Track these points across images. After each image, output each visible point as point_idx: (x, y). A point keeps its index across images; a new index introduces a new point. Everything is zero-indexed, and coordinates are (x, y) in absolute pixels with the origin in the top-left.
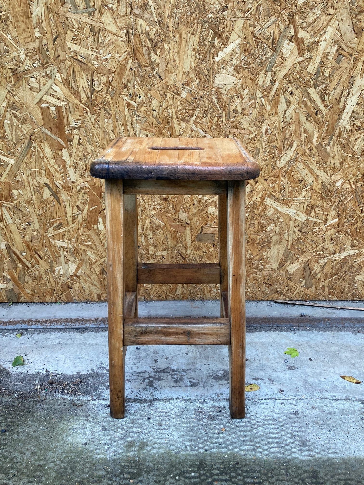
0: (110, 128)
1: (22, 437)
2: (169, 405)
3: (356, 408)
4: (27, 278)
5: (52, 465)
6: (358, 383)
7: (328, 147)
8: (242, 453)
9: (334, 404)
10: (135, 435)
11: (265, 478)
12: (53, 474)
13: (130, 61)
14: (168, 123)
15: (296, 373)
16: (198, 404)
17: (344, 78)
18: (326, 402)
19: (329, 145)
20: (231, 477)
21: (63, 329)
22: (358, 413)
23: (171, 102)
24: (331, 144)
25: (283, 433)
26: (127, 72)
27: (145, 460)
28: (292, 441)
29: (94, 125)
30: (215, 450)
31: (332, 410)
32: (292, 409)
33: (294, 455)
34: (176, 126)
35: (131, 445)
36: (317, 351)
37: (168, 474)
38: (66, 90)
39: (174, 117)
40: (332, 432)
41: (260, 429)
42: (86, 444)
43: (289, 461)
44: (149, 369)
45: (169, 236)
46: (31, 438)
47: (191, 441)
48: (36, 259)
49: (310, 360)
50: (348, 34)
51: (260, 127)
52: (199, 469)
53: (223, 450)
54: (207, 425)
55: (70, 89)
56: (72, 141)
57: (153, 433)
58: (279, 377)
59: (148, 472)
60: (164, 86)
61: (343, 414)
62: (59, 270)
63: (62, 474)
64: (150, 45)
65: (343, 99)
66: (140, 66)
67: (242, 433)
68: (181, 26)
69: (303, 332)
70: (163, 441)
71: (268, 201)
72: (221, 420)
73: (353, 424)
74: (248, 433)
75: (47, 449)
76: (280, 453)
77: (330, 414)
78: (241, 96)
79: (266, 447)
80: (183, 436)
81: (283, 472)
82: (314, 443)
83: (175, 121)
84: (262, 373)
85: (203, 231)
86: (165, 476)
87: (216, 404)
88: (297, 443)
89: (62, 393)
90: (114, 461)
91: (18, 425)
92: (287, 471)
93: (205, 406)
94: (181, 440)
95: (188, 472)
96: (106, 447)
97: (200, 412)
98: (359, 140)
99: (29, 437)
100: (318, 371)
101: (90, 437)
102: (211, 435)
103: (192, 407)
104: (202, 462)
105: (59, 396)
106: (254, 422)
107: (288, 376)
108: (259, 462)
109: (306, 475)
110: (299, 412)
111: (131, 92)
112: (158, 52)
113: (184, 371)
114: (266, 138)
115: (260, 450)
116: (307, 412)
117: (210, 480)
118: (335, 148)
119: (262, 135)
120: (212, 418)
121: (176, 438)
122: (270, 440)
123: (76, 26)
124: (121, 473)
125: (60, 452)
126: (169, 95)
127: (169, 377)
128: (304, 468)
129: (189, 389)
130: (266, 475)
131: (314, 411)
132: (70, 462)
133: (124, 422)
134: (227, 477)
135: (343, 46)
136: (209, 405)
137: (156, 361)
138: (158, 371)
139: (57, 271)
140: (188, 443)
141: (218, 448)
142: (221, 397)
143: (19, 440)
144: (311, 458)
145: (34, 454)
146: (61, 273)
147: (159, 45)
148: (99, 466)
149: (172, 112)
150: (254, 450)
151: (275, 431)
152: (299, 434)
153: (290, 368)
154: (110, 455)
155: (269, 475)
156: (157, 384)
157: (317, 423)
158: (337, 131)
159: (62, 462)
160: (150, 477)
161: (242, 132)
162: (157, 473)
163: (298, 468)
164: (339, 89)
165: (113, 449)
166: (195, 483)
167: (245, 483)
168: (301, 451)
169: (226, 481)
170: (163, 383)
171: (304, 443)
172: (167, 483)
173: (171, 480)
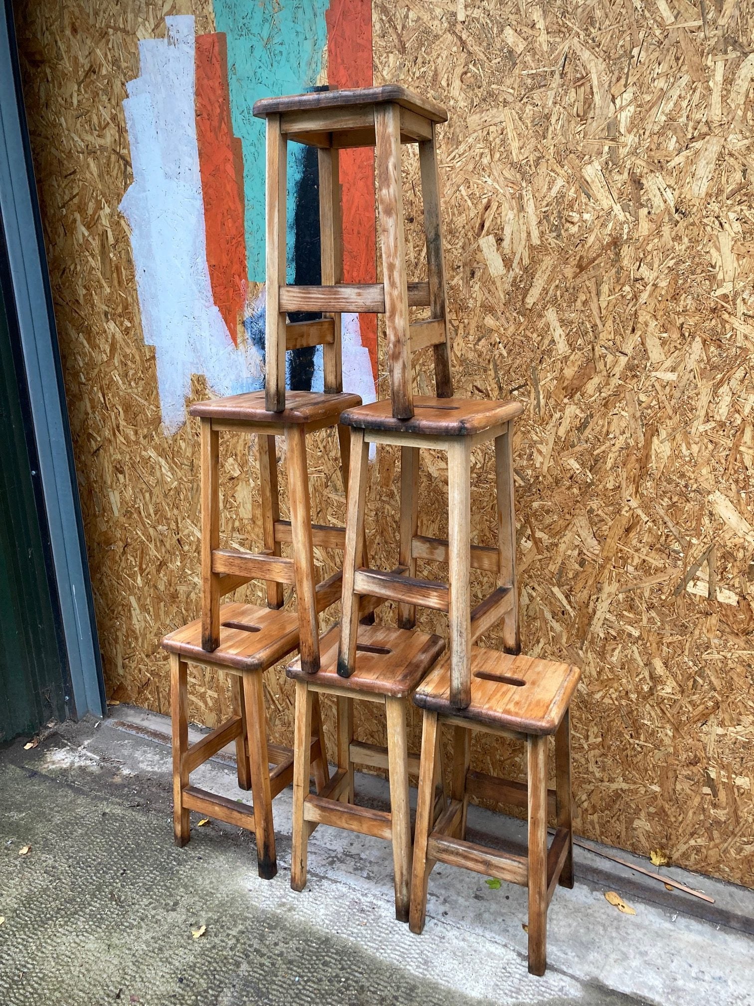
1: (210, 867)
2: (334, 886)
3: (507, 957)
4: (277, 722)
5: (219, 895)
7: (580, 652)
8: (365, 947)
9: (488, 945)
10: (290, 899)
11: (368, 971)
12: (217, 902)
13: (378, 537)
15: (479, 904)
16: (359, 895)
17: (590, 582)
18: (480, 939)
19: (581, 649)
20: (342, 959)
22: (505, 961)
24: (584, 648)
25: (414, 947)
26: (375, 546)
27: (286, 920)
28: (417, 956)
30: (345, 936)
31: (481, 948)
32: (442, 932)
33: (408, 967)
35: (283, 905)
37: (296, 936)
38: (324, 554)
40: (461, 966)
41: (397, 936)
42: (251, 891)
43: (400, 969)
44: (340, 850)
45: (412, 712)
46: (216, 870)
47: (331, 921)
48: (287, 703)
49: (507, 898)
50: (589, 540)
52: (322, 943)
53: (351, 939)
54: (354, 914)
55: (328, 553)
57: (306, 903)
58: (456, 902)
59: (282, 929)
61: (488, 956)
63: (223, 905)
64: (395, 526)
65: (592, 603)
66: (386, 542)
67: (377, 933)
68: (422, 514)
70: (309, 912)
72: (369, 916)
73: (488, 968)
74: (383, 935)
75: (222, 883)
76: (398, 961)
77: (475, 951)
79: (389, 951)
80: (328, 915)
81: (388, 974)
82: (436, 967)
84: (443, 892)
86: (293, 937)
87: (375, 901)
88: (420, 960)
90: (263, 911)
91: (212, 857)
92: (391, 975)
93: (363, 899)
94: (323, 917)
95: (312, 942)
96: (264, 899)
97: (355, 902)
98: (617, 651)
99: (215, 869)
100: (504, 911)
101: (257, 887)
102: (350, 923)
103: (352, 895)
104: (327, 940)
106: (396, 929)
107: (467, 904)
108: (373, 960)
109: (405, 985)
110: (447, 938)
111: (378, 564)
113: (370, 862)
115: (382, 951)
116: (455, 941)
117: (324, 954)
118: (589, 654)
120: (362, 911)
121: (320, 914)
122: (398, 948)
123: (335, 504)
124: (263, 921)
125: (230, 888)
127: (353, 863)
128: (408, 980)
129: (362, 879)
130: (372, 970)
131: (462, 944)
132: (232, 899)
134: (339, 958)
135: (585, 551)
136: (368, 900)
137: (352, 844)
138: (347, 854)
140: (327, 922)
141: (349, 935)
142: (384, 897)
143: (207, 869)
144: (421, 976)
145: (211, 883)
148: (250, 910)
150: (377, 949)
151: (408, 943)
152: (429, 954)
153: (477, 897)
154: (262, 906)
155: (374, 971)
156: (338, 864)
157: (454, 954)
158: (589, 636)
159: (227, 897)
160: (282, 933)
162: (288, 932)
163: (403, 977)
164: (586, 592)
165: (268, 902)
166: (312, 952)
167: (350, 968)
168: (418, 967)
169: (336, 960)
170: (343, 867)
171: (426, 963)
172: (291, 942)
173: (295, 942)
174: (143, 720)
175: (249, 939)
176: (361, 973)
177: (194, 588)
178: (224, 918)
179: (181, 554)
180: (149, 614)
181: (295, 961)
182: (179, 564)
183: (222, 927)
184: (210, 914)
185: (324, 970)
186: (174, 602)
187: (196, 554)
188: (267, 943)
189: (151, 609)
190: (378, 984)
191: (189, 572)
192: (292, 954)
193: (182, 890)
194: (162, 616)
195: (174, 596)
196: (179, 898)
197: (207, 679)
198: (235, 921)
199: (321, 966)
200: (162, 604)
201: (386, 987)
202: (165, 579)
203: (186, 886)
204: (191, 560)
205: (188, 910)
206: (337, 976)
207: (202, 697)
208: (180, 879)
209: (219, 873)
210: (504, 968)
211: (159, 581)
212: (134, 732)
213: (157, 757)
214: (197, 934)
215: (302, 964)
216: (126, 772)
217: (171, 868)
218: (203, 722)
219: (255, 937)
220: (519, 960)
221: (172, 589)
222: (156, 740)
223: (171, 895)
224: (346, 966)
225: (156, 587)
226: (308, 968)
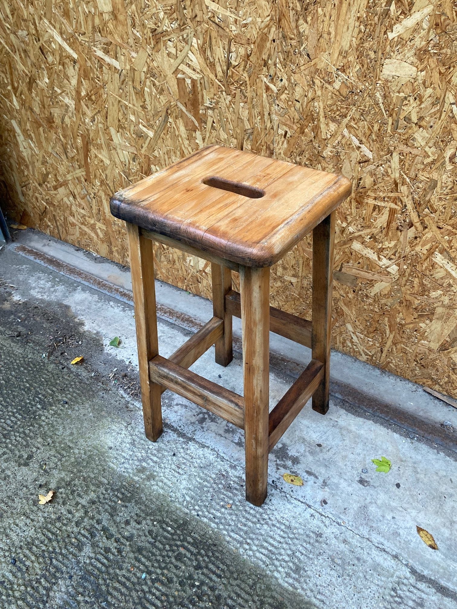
0: (245, 114)
1: (74, 415)
2: (200, 452)
3: (397, 573)
4: (163, 258)
5: (77, 451)
6: (433, 547)
8: (228, 539)
9: (374, 552)
10: (152, 464)
11: (228, 574)
12: (73, 460)
13: (273, 29)
14: (313, 120)
15: (364, 491)
16: (227, 467)
18: (365, 544)
20: (199, 553)
21: (172, 324)
22: (395, 579)
23: (319, 93)
25: (285, 546)
26: (268, 44)
27: (143, 491)
28: (287, 559)
29: (228, 108)
30: (205, 520)
31: (365, 557)
32: (319, 527)
33: (276, 574)
34: (323, 126)
35: (142, 470)
36: (418, 480)
37: (151, 514)
38: (202, 60)
39: (322, 114)
40: (340, 579)
41: (265, 527)
42: (111, 448)
43: (266, 576)
45: (301, 262)
47: (192, 498)
49: (398, 486)
51: (442, 150)
52: (178, 527)
53: (213, 525)
54: (219, 492)
55: (206, 59)
56: (206, 123)
57: (167, 470)
58: (337, 486)
59: (137, 503)
60: (312, 69)
61: (375, 569)
62: (190, 261)
63: (79, 463)
64: (299, 8)
66: (284, 37)
67: (243, 520)
69: (424, 447)
70: (169, 483)
71: (439, 258)
72: (235, 495)
73: (374, 588)
74: (250, 524)
75: (83, 435)
76: (264, 563)
77: (358, 559)
78: (419, 98)
79: (255, 548)
80: (190, 489)
81: (251, 582)
82: (309, 577)
83: (322, 119)
84: (323, 470)
85: (343, 270)
86: (147, 515)
88: (291, 564)
89: (125, 390)
90: (120, 476)
91: (78, 403)
92: (255, 584)
94: (184, 492)
95: (167, 524)
96: (123, 460)
97: (222, 476)
99: (78, 418)
100: (394, 504)
101: (118, 444)
102: (213, 503)
103: (219, 466)
104: (186, 523)
105: (122, 392)
106: (266, 517)
107: (350, 489)
108: (236, 557)
109: (270, 600)
110: (324, 536)
111: (272, 72)
112: (309, 19)
114: (449, 167)
115: (247, 547)
116: (334, 541)
117: (179, 543)
119: (444, 163)
120: (229, 488)
121: (182, 487)
122: (265, 544)
124: (118, 490)
125: (90, 443)
126: (317, 82)
127: (224, 423)
128: (274, 593)
129: (232, 445)
130: (232, 573)
131: (342, 546)
132: (90, 457)
133: (153, 446)
134: (195, 551)
136: (236, 473)
139: (188, 261)
140: (188, 499)
141: (210, 519)
143: (70, 416)
144: (291, 588)
146: (192, 264)
147: (311, 7)
148: (106, 474)
149: (319, 106)
150: (241, 543)
151: (278, 538)
152: (302, 558)
153: (362, 482)
154: (120, 469)
155: (235, 575)
156: (207, 424)
157: (333, 560)
159: (85, 454)
160: (136, 508)
161: (415, 151)
162: (143, 508)
163: (268, 588)
165: (126, 465)
166: (165, 538)
167: (207, 567)
168: (288, 575)
169: (192, 553)
170: (213, 426)
171: (297, 570)
172: (144, 522)
173: (149, 522)
174: (44, 245)
175: (99, 513)
176: (219, 576)
177: (67, 111)
178: (76, 482)
179: (46, 67)
180: (32, 140)
181: (146, 548)
182: (47, 81)
183: (73, 492)
184: (63, 474)
185: (176, 567)
186: (51, 127)
187: (61, 67)
188: (118, 519)
189: (33, 135)
190: (238, 596)
191: (59, 91)
192: (143, 538)
193: (40, 440)
194: (44, 144)
195: (50, 120)
196: (34, 450)
197: (94, 211)
198: (87, 486)
199: (173, 560)
200: (41, 129)
201: (247, 601)
202: (37, 99)
203: (44, 436)
204: (58, 75)
205: (41, 467)
206: (191, 577)
207: (93, 227)
208: (41, 426)
209: (82, 422)
210: (394, 590)
211: (33, 102)
212: (32, 258)
213: (49, 284)
214: (44, 499)
215: (153, 554)
216: (16, 298)
217: (35, 412)
218: (97, 252)
219: (106, 511)
220: (412, 580)
221: (46, 112)
222: (51, 267)
223: (27, 446)
224: (203, 564)
225: (32, 110)
226: (158, 561)
